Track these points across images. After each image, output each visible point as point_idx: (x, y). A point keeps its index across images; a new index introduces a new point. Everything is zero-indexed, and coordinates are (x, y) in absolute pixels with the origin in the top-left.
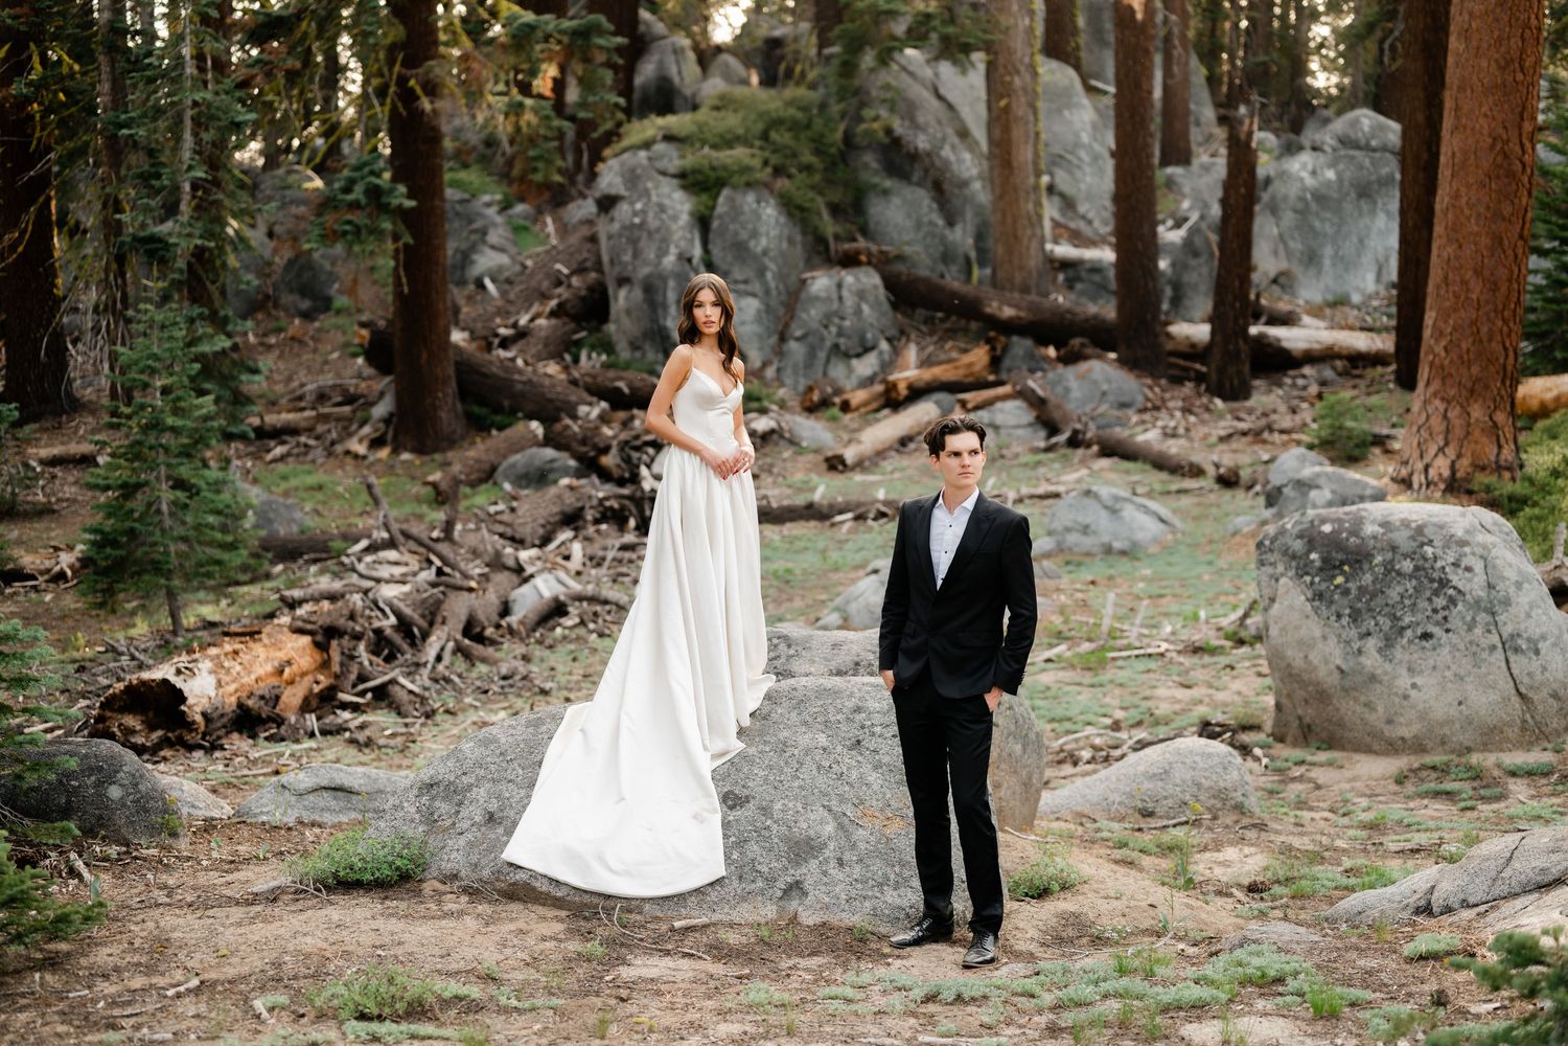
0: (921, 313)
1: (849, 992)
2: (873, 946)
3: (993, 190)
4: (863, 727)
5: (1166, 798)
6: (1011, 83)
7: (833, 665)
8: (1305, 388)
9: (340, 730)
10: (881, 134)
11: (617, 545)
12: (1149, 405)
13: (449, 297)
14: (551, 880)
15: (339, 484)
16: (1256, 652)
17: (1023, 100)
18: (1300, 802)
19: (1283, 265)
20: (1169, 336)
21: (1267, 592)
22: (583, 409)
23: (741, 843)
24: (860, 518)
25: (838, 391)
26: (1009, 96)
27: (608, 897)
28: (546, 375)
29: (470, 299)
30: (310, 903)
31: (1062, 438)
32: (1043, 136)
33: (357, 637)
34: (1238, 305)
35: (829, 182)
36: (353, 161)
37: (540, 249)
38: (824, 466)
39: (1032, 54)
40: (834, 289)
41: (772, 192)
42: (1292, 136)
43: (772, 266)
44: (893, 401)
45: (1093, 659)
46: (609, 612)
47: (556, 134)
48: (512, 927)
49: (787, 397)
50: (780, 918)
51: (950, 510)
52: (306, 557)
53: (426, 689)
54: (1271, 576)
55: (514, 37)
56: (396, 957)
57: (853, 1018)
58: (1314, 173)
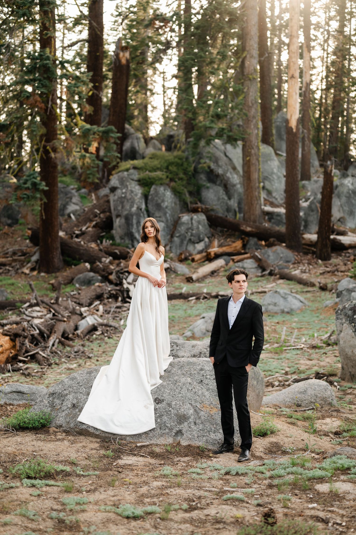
0: (219, 229)
1: (199, 471)
2: (206, 453)
3: (244, 188)
4: (203, 376)
5: (305, 400)
6: (251, 152)
7: (192, 353)
8: (349, 257)
9: (19, 370)
10: (207, 168)
11: (115, 306)
12: (296, 262)
13: (59, 220)
14: (95, 428)
15: (19, 283)
16: (334, 348)
17: (255, 158)
18: (350, 402)
19: (342, 215)
20: (303, 238)
21: (339, 329)
22: (103, 259)
23: (161, 416)
24: (198, 299)
25: (191, 255)
26: (250, 156)
27: (114, 434)
28: (91, 247)
29: (66, 221)
30: (10, 435)
31: (267, 272)
32: (261, 170)
33: (25, 337)
34: (327, 228)
35: (189, 184)
36: (27, 173)
37: (90, 204)
38: (186, 280)
39: (258, 143)
40: (190, 220)
41: (169, 187)
42: (345, 172)
43: (169, 212)
44: (209, 259)
45: (278, 349)
46: (112, 330)
47: (96, 166)
48: (81, 445)
49: (173, 256)
50: (174, 443)
51: (235, 302)
52: (8, 308)
53: (48, 356)
54: (341, 323)
55: (83, 133)
56: (40, 455)
57: (200, 480)
58: (352, 184)
